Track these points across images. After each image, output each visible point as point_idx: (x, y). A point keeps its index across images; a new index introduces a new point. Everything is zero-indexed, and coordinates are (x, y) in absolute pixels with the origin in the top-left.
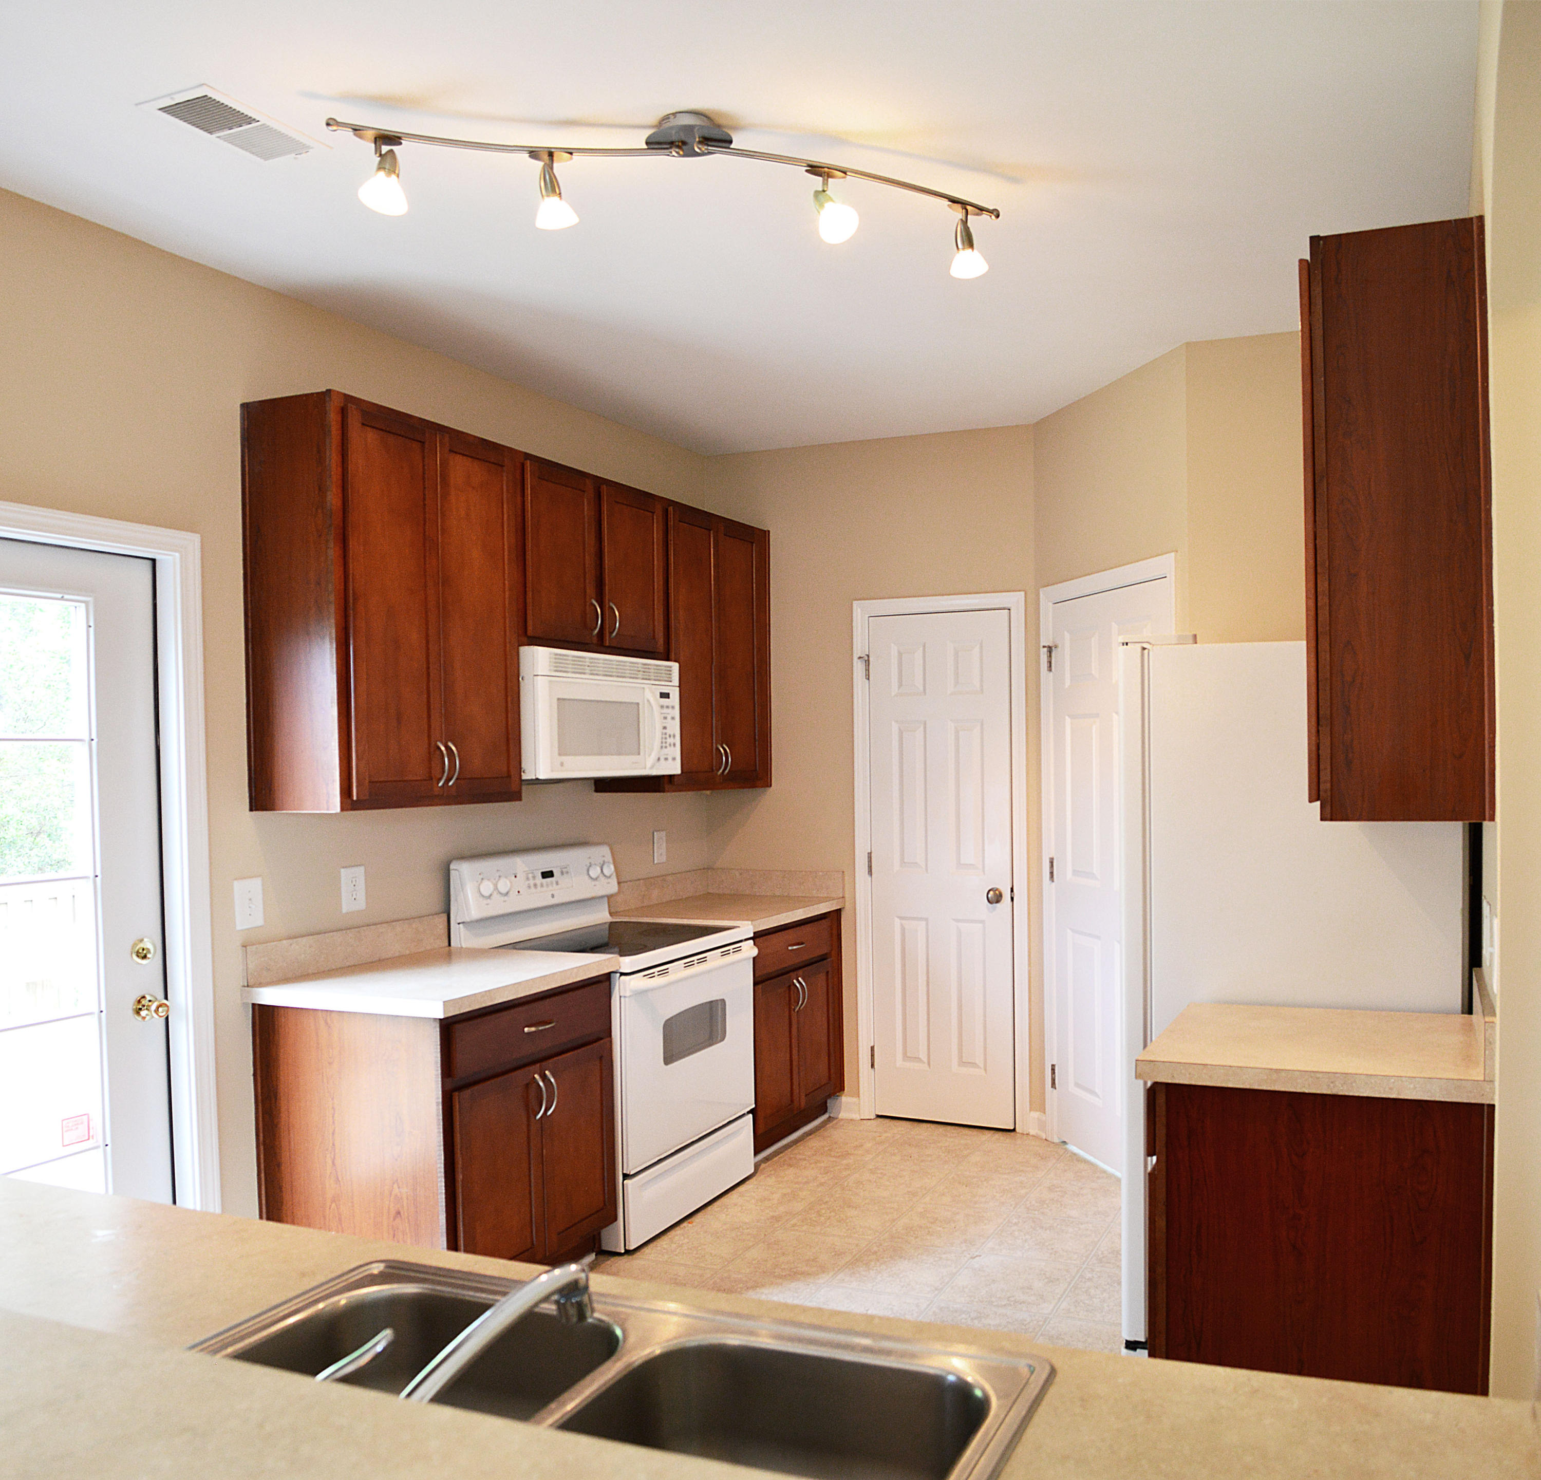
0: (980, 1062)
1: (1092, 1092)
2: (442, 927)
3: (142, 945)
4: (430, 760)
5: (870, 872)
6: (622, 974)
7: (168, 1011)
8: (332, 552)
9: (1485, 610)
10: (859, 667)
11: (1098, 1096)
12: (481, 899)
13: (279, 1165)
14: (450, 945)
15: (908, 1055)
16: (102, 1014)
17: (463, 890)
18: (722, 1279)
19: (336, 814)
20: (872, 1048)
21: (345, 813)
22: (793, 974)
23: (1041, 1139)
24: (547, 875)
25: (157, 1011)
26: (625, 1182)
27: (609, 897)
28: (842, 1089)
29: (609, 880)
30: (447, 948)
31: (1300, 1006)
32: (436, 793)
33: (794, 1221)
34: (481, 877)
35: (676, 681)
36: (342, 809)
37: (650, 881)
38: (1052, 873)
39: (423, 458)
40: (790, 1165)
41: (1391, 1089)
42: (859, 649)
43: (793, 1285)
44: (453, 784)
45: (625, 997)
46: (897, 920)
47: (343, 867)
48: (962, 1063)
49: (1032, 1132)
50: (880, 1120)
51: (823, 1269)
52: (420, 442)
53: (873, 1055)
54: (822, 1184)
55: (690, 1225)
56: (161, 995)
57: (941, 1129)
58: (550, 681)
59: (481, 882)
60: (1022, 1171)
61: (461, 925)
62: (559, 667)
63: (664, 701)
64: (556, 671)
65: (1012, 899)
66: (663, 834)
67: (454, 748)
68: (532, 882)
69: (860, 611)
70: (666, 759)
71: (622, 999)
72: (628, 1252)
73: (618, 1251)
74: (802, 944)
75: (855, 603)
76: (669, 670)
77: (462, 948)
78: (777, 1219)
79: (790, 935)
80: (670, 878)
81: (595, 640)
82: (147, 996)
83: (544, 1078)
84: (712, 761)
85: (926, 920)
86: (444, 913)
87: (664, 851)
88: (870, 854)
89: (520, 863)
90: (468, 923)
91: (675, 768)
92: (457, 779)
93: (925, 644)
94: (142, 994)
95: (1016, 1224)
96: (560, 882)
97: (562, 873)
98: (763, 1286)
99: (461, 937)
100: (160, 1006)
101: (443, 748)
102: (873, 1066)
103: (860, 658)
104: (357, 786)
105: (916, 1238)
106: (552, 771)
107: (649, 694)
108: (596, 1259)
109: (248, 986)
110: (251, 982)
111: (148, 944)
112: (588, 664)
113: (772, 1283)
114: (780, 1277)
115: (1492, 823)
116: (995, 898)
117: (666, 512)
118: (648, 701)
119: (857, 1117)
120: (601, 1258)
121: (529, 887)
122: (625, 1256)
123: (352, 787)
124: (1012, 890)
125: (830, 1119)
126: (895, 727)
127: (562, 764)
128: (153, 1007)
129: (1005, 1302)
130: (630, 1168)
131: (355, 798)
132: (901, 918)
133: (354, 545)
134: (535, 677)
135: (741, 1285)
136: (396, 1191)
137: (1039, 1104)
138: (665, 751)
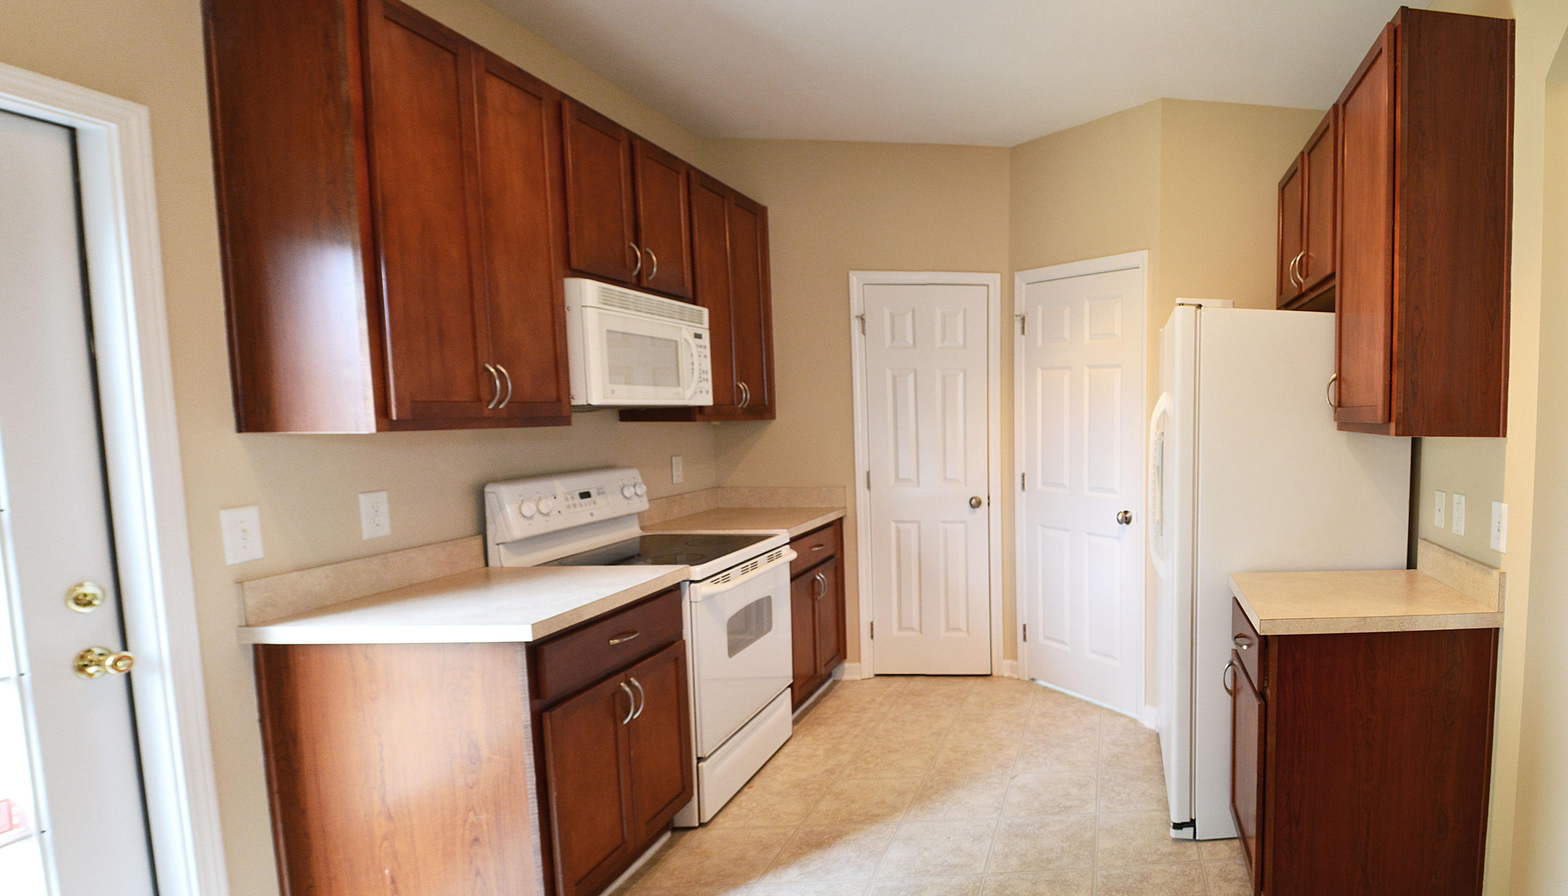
0: (964, 627)
1: (1064, 643)
2: (478, 549)
3: (81, 591)
4: (477, 382)
5: (869, 487)
6: (692, 582)
7: (130, 665)
8: (353, 149)
9: (1505, 292)
10: (856, 325)
11: (1067, 644)
12: (522, 519)
13: (303, 812)
14: (487, 564)
15: (951, 626)
16: (23, 677)
17: (501, 510)
18: (806, 834)
19: (371, 435)
20: (872, 624)
21: (381, 433)
22: (815, 571)
23: (1014, 679)
24: (585, 495)
25: (114, 665)
26: (700, 764)
27: (639, 514)
28: (845, 657)
29: (641, 499)
30: (484, 569)
31: (1303, 571)
32: (486, 416)
33: (847, 772)
34: (522, 498)
35: (706, 324)
36: (379, 429)
37: (672, 499)
38: (1023, 485)
39: (456, 70)
40: (820, 724)
41: (1440, 624)
42: (856, 309)
43: (874, 828)
44: (503, 408)
45: (696, 602)
46: (893, 524)
47: (363, 493)
48: (949, 629)
49: (1006, 674)
50: (879, 678)
51: (895, 809)
52: (452, 53)
53: (872, 629)
54: (856, 736)
55: (751, 790)
56: (115, 644)
57: (933, 680)
58: (600, 314)
59: (522, 504)
60: (1012, 705)
61: (501, 547)
62: (606, 300)
63: (698, 340)
64: (605, 304)
65: (989, 504)
66: (680, 459)
67: (503, 370)
68: (570, 502)
69: (855, 279)
70: (701, 392)
71: (693, 604)
72: (702, 825)
73: (693, 825)
74: (821, 545)
75: (851, 273)
76: (700, 313)
77: (502, 567)
78: (831, 772)
79: (812, 539)
80: (687, 496)
81: (634, 281)
82: (94, 649)
83: (629, 684)
84: (733, 397)
85: (919, 522)
86: (479, 534)
87: (680, 473)
88: (868, 473)
89: (560, 485)
90: (510, 543)
91: (707, 400)
92: (509, 402)
93: (914, 308)
94: (86, 647)
95: (1031, 746)
96: (597, 501)
97: (599, 494)
98: (847, 833)
99: (500, 557)
100: (120, 659)
101: (492, 370)
102: (872, 637)
103: (857, 317)
104: (397, 407)
105: (959, 769)
106: (605, 398)
107: (685, 333)
108: (672, 837)
109: (247, 626)
110: (252, 620)
111: (89, 589)
112: (632, 300)
113: (854, 830)
114: (857, 823)
115: (1504, 438)
116: (975, 504)
117: (688, 175)
118: (686, 340)
119: (858, 677)
120: (677, 834)
121: (569, 507)
122: (700, 829)
123: (390, 407)
124: (989, 498)
125: (835, 682)
126: (889, 373)
127: (613, 392)
128: (109, 661)
129: (1057, 810)
130: (704, 752)
131: (394, 417)
132: (896, 522)
133: (381, 147)
134: (584, 309)
135: (826, 837)
136: (472, 817)
137: (1012, 653)
138: (701, 385)
